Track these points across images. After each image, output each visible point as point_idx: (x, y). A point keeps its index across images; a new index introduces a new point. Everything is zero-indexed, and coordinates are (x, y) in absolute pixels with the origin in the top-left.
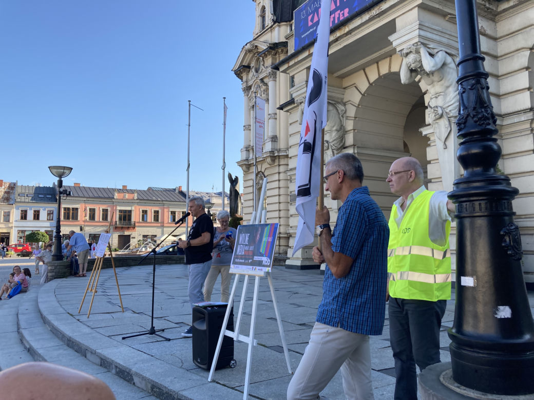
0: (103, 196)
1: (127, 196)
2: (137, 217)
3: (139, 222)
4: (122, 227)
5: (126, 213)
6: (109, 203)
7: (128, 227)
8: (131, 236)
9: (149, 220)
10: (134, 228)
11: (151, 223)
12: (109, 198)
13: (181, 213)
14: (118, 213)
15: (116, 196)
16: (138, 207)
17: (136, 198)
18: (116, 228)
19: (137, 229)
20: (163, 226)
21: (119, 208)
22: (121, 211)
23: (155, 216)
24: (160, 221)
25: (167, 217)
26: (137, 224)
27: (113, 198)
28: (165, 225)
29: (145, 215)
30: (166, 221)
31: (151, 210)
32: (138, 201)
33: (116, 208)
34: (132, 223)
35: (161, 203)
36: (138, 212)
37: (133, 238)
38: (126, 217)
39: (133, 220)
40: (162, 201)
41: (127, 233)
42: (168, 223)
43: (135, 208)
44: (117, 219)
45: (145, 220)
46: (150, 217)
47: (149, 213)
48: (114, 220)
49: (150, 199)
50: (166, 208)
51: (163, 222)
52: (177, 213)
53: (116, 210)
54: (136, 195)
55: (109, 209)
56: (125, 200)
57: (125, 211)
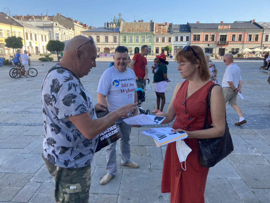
0: (212, 28)
1: (225, 27)
2: (230, 38)
3: (230, 42)
4: (221, 44)
5: (224, 36)
6: (216, 31)
7: (224, 44)
8: (226, 49)
9: (236, 40)
10: (228, 44)
11: (237, 42)
12: (215, 29)
13: (255, 35)
14: (219, 37)
15: (219, 27)
16: (230, 33)
17: (230, 28)
18: (218, 44)
19: (229, 45)
20: (243, 43)
21: (220, 34)
22: (221, 36)
23: (239, 37)
24: (242, 40)
25: (246, 38)
26: (229, 43)
27: (218, 29)
28: (245, 43)
29: (234, 38)
30: (245, 40)
31: (237, 35)
32: (231, 30)
33: (219, 34)
34: (227, 42)
35: (244, 30)
36: (230, 36)
37: (226, 50)
38: (223, 38)
39: (227, 40)
40: (245, 29)
41: (223, 47)
42: (247, 42)
43: (229, 34)
44: (219, 40)
45: (234, 40)
46: (237, 38)
47: (236, 36)
48: (217, 41)
49: (237, 28)
50: (246, 33)
51: (244, 41)
52: (252, 36)
53: (219, 35)
54: (230, 26)
55: (215, 35)
56: (224, 29)
57: (223, 36)
